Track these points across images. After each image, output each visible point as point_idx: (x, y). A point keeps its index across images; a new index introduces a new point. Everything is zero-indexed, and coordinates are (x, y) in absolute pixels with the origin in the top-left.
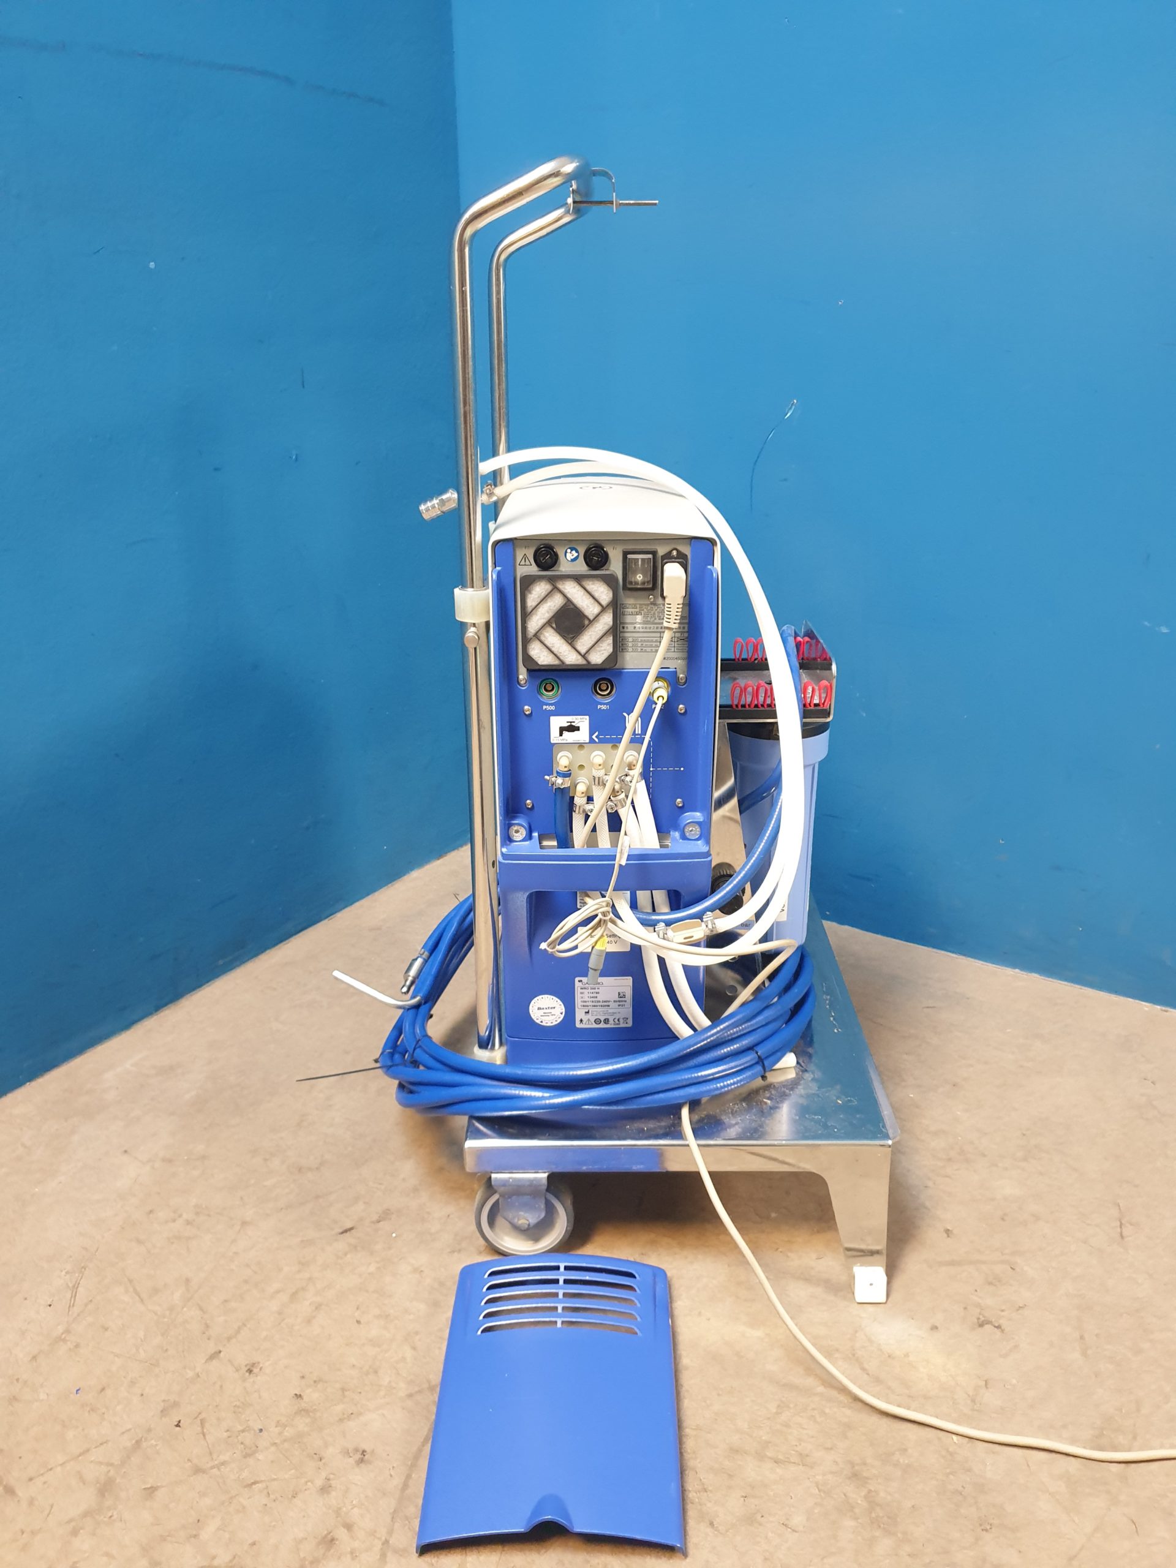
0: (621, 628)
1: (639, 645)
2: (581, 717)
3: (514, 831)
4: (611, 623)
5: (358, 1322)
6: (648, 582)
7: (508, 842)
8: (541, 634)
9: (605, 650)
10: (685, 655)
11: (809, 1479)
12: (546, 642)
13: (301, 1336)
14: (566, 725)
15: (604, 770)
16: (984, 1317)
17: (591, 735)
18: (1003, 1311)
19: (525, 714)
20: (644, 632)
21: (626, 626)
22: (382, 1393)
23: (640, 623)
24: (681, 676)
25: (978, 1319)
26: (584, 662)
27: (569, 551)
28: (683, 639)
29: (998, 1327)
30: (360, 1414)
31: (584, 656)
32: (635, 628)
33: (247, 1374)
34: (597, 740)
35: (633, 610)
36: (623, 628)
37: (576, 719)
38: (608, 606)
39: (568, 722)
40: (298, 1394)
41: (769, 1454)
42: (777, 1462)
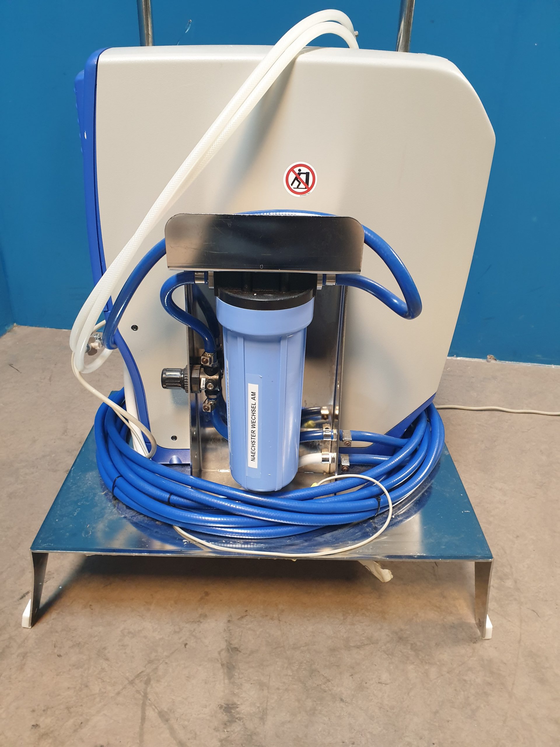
5: (59, 656)
11: (379, 650)
13: (20, 681)
22: (98, 700)
40: (35, 724)
41: (352, 644)
42: (358, 647)
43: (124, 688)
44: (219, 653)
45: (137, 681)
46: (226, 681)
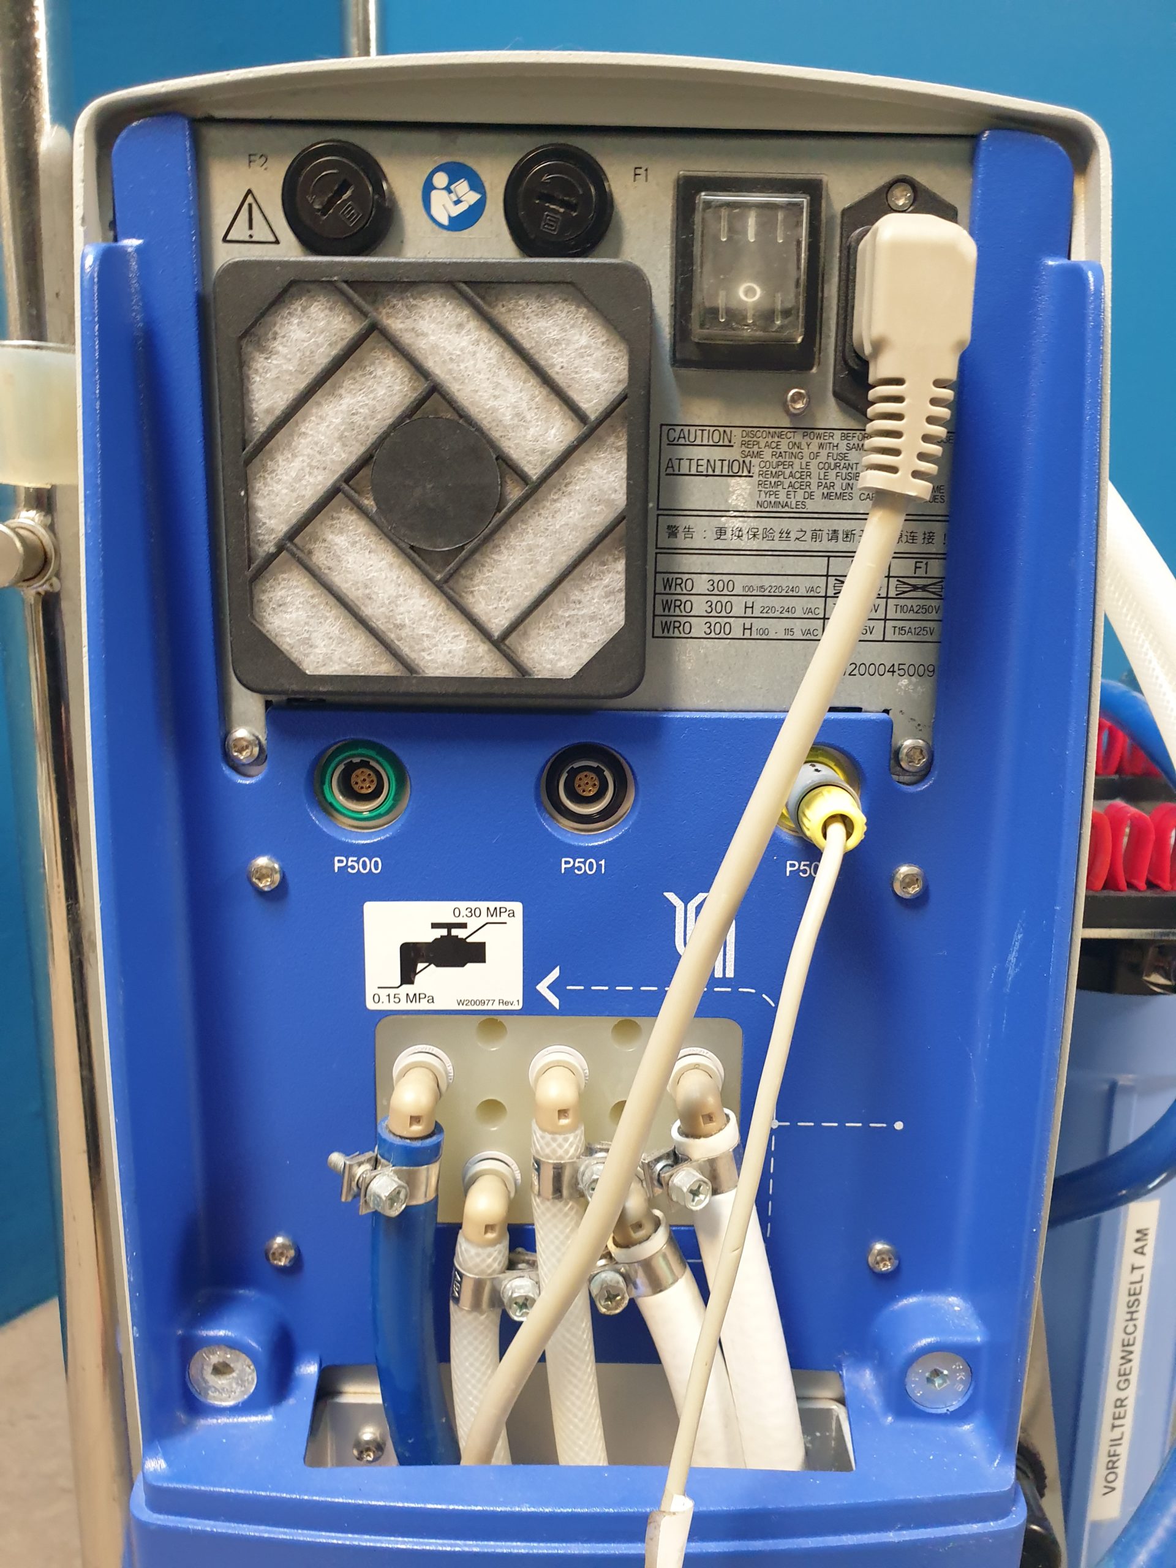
0: (663, 533)
1: (738, 610)
2: (492, 905)
3: (209, 1369)
4: (620, 498)
6: (786, 313)
7: (182, 1416)
8: (314, 538)
9: (593, 618)
10: (926, 655)
12: (338, 580)
14: (430, 936)
15: (580, 1131)
17: (531, 978)
19: (261, 893)
20: (760, 553)
21: (683, 522)
23: (742, 514)
24: (908, 743)
26: (504, 671)
27: (440, 179)
28: (924, 588)
31: (500, 643)
32: (721, 532)
34: (555, 1001)
35: (716, 454)
36: (673, 531)
37: (472, 913)
38: (608, 413)
39: (435, 926)
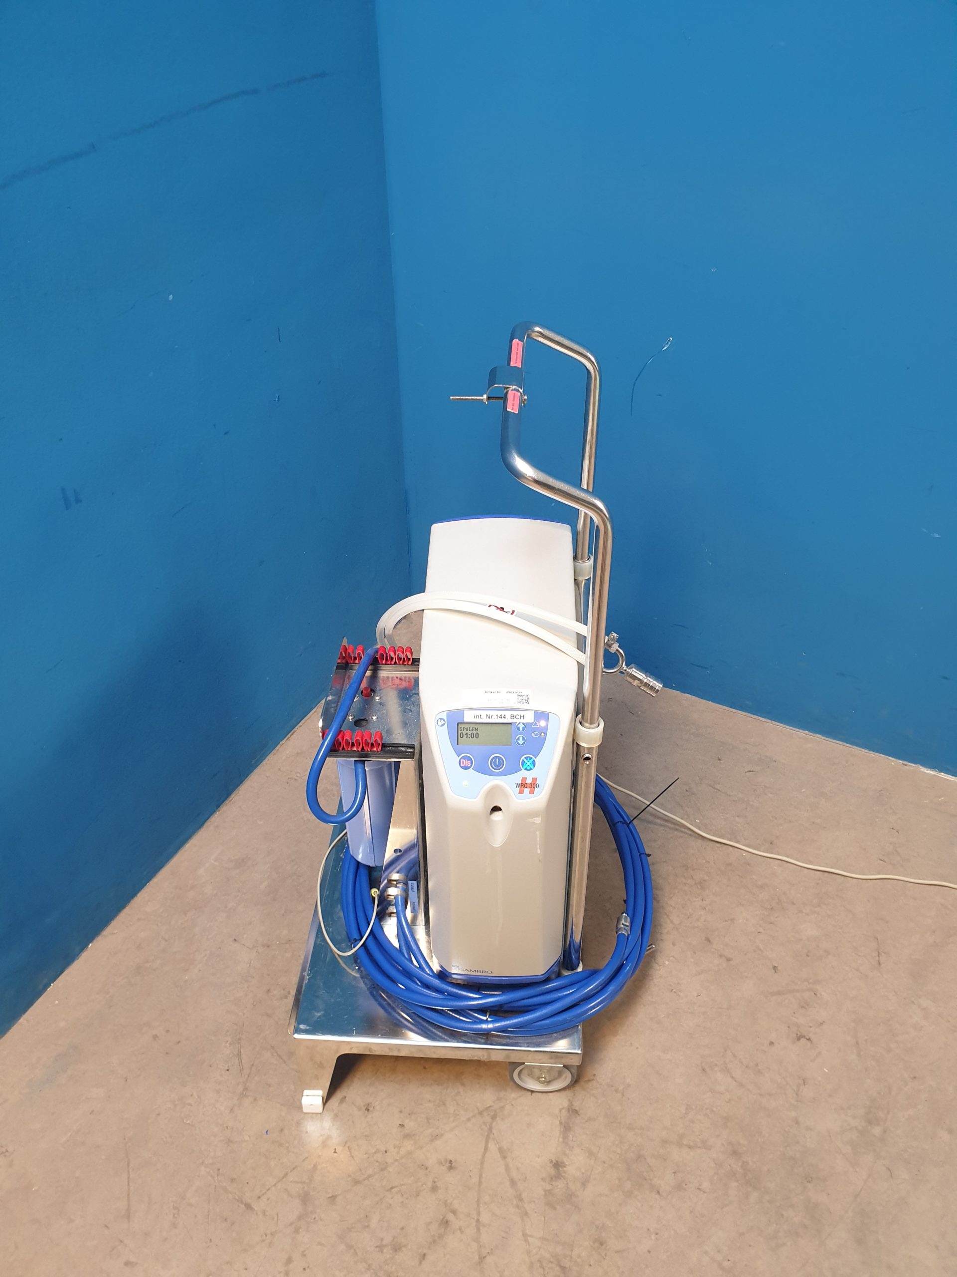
11: (709, 1157)
16: (800, 1032)
18: (811, 1027)
22: (451, 1119)
25: (797, 1034)
29: (809, 1039)
30: (442, 1135)
33: (367, 1112)
40: (401, 1124)
41: (685, 1143)
42: (690, 1147)
43: (474, 1116)
44: (560, 1110)
45: (485, 1114)
46: (561, 1140)
